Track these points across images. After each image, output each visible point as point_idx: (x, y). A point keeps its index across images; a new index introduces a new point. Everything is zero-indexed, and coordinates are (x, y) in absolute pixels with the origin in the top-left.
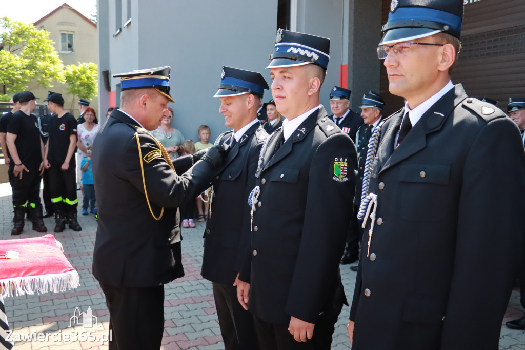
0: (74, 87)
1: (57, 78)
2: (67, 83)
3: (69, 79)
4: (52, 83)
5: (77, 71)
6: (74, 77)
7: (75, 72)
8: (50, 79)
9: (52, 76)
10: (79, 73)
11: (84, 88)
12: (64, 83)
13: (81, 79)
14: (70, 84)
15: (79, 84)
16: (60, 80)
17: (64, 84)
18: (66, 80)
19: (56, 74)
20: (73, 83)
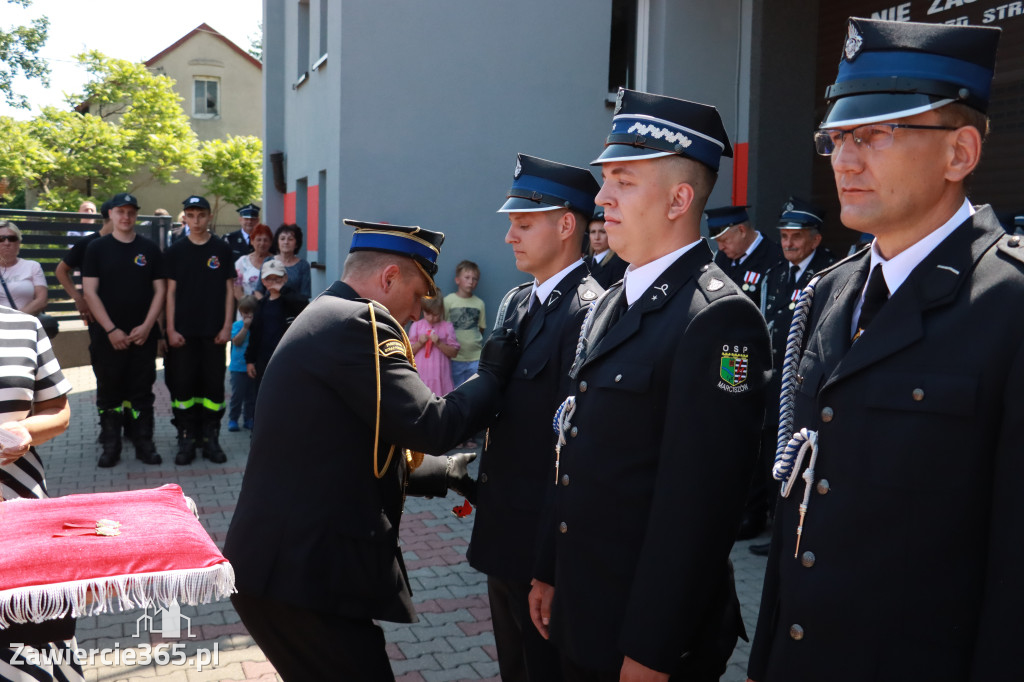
0: (217, 182)
1: (186, 165)
2: (205, 176)
3: (208, 167)
4: (176, 176)
5: (224, 152)
6: (217, 164)
7: (220, 155)
8: (173, 168)
9: (176, 161)
10: (228, 156)
11: (237, 185)
12: (198, 175)
13: (231, 167)
14: (210, 176)
15: (227, 176)
16: (192, 169)
17: (199, 178)
18: (202, 170)
19: (184, 158)
20: (215, 174)
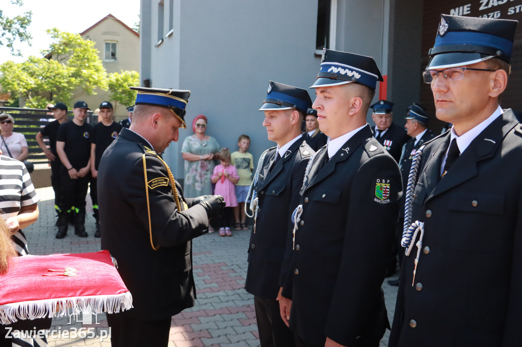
0: (116, 94)
1: (101, 85)
2: (110, 91)
3: (112, 86)
4: (95, 91)
5: (120, 79)
6: (116, 85)
7: (117, 80)
8: (94, 87)
9: (95, 83)
10: (122, 81)
11: (126, 95)
12: (106, 90)
13: (123, 87)
14: (113, 91)
15: (121, 91)
16: (103, 87)
17: (107, 92)
18: (109, 88)
19: (100, 82)
20: (115, 90)
